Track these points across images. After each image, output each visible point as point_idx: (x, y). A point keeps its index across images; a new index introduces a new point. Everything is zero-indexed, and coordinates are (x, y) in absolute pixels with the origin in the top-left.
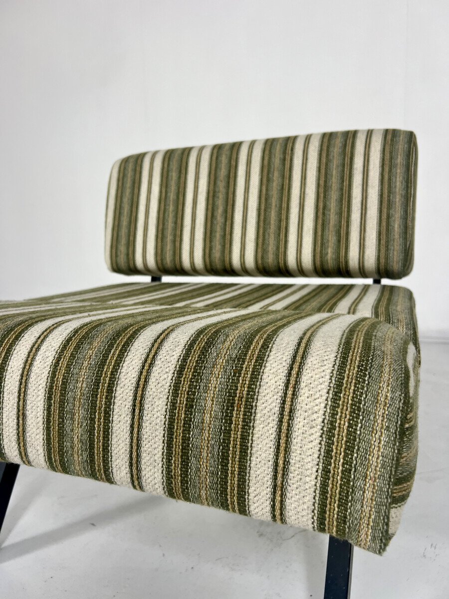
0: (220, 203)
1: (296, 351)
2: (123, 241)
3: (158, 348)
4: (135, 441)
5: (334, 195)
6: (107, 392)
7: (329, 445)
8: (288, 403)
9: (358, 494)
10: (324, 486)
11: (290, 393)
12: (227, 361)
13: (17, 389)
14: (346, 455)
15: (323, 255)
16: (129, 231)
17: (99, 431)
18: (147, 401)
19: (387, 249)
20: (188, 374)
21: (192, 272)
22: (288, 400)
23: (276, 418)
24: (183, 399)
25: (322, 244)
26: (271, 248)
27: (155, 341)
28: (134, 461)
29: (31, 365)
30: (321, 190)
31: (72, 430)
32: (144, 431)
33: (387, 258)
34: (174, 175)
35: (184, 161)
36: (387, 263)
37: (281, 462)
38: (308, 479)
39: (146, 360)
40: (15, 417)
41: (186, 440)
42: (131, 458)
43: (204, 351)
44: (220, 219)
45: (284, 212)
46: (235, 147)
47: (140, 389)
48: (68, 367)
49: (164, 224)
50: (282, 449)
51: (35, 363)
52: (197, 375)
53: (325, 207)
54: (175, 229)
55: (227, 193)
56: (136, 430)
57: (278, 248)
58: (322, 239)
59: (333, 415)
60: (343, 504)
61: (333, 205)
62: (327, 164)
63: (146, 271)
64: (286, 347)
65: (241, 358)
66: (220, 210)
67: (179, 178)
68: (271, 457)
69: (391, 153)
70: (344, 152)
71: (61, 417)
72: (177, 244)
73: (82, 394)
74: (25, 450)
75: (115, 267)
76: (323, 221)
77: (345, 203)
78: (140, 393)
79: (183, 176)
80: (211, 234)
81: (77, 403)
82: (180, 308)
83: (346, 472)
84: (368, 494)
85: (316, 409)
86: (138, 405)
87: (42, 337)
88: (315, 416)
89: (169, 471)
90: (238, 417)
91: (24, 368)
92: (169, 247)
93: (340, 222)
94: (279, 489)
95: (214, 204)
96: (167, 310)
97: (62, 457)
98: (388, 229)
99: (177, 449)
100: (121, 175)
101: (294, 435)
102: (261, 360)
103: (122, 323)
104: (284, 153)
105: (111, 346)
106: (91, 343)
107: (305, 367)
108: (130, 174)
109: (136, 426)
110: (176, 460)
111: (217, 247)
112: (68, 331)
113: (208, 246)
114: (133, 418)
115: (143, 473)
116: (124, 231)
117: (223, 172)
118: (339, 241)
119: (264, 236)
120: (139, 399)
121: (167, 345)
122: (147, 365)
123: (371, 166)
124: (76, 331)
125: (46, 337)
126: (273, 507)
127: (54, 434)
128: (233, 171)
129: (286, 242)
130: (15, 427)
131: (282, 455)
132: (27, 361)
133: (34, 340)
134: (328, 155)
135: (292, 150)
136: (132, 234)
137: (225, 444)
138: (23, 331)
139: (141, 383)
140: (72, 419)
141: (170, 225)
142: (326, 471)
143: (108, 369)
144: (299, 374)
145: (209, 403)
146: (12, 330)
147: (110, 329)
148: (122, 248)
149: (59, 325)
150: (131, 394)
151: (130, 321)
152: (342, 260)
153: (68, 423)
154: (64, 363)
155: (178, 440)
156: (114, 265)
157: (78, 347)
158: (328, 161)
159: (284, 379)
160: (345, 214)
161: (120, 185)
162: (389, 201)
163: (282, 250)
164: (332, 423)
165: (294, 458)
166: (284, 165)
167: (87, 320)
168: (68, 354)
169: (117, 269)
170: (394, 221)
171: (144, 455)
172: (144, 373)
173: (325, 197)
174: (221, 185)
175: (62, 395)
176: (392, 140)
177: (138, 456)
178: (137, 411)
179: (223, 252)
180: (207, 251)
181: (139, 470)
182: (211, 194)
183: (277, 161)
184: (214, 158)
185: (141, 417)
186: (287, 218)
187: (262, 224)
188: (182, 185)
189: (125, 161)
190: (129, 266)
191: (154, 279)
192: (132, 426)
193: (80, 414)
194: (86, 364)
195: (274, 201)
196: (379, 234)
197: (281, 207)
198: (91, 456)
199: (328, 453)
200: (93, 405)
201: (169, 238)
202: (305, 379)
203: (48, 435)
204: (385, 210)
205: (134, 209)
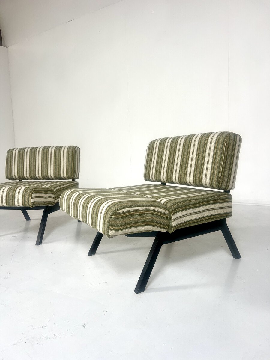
5: (200, 158)
30: (197, 157)
54: (160, 168)
58: (196, 174)
61: (200, 162)
62: (200, 147)
66: (171, 162)
67: (163, 149)
70: (205, 143)
80: (168, 170)
84: (106, 227)
93: (201, 169)
104: (189, 142)
134: (200, 143)
162: (215, 161)
166: (189, 146)
170: (215, 169)
179: (171, 176)
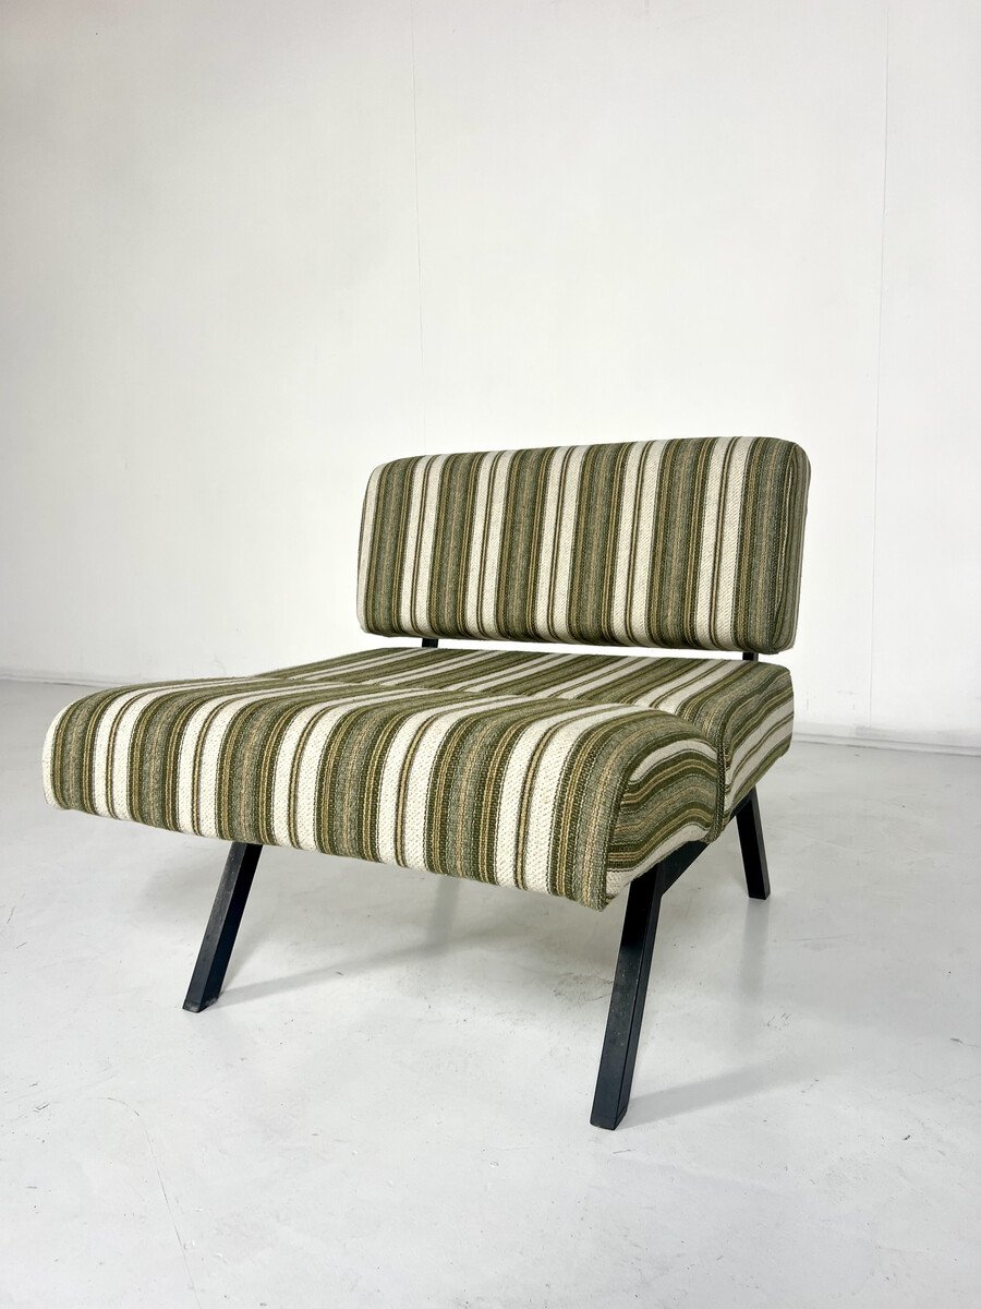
0: (521, 538)
1: (541, 740)
2: (384, 589)
3: (422, 735)
4: (400, 818)
5: (678, 534)
6: (376, 774)
7: (559, 817)
8: (529, 782)
9: (580, 858)
10: (555, 851)
11: (530, 774)
12: (482, 748)
13: (289, 772)
14: (572, 825)
15: (660, 619)
16: (393, 575)
17: (367, 810)
18: (411, 782)
19: (747, 614)
20: (447, 758)
21: (479, 635)
22: (529, 780)
23: (518, 795)
24: (442, 780)
25: (660, 602)
26: (590, 607)
27: (420, 728)
28: (399, 837)
29: (303, 748)
30: (661, 527)
31: (342, 810)
32: (407, 809)
33: (746, 626)
34: (458, 495)
35: (473, 474)
36: (746, 633)
37: (521, 833)
38: (542, 847)
39: (411, 746)
40: (286, 799)
41: (444, 816)
42: (396, 834)
43: (463, 739)
44: (520, 562)
45: (609, 555)
46: (546, 455)
47: (405, 771)
48: (339, 750)
49: (441, 566)
50: (523, 821)
51: (307, 747)
52: (455, 759)
53: (665, 551)
54: (457, 574)
55: (532, 526)
56: (401, 808)
57: (599, 607)
58: (660, 595)
59: (563, 792)
60: (569, 867)
61: (676, 548)
62: (669, 490)
63: (415, 632)
64: (534, 736)
65: (494, 745)
66: (521, 549)
67: (465, 500)
68: (514, 829)
69: (758, 476)
70: (694, 474)
71: (332, 798)
72: (460, 596)
73: (353, 776)
74: (295, 830)
75: (371, 626)
76: (662, 569)
77: (692, 546)
78: (405, 774)
79: (470, 497)
80: (507, 582)
81: (347, 784)
82: (452, 693)
83: (572, 839)
84: (587, 857)
85: (550, 787)
86: (403, 785)
87: (312, 723)
88: (549, 794)
89: (429, 844)
90: (488, 795)
91: (296, 752)
92: (448, 599)
93: (685, 572)
94: (520, 856)
95: (512, 539)
96: (436, 695)
97: (331, 835)
98: (748, 586)
99: (437, 824)
100: (383, 491)
101: (532, 809)
102: (510, 747)
103: (389, 710)
104: (612, 470)
105: (379, 732)
106: (360, 729)
107: (546, 753)
108: (395, 491)
109: (401, 805)
110: (436, 835)
111: (516, 602)
112: (337, 717)
113: (502, 599)
114: (399, 798)
115: (406, 848)
116: (385, 574)
117: (526, 495)
118: (683, 600)
119: (581, 588)
120: (404, 780)
121: (430, 732)
122: (412, 750)
123: (730, 496)
124: (345, 717)
125: (316, 722)
126: (515, 872)
127: (325, 813)
128: (539, 493)
129: (611, 597)
130: (286, 808)
131: (522, 827)
132: (299, 745)
133: (305, 725)
134: (671, 476)
135: (623, 466)
136: (396, 578)
137: (477, 819)
138: (291, 717)
139: (406, 766)
140: (342, 799)
141: (450, 567)
142: (556, 839)
143: (376, 753)
144: (539, 759)
145: (465, 783)
146: (280, 715)
147: (378, 716)
148: (382, 600)
149: (328, 711)
150: (397, 776)
151: (396, 708)
152: (687, 626)
153: (338, 803)
154: (334, 747)
155: (437, 816)
156: (370, 622)
157: (348, 733)
158: (672, 485)
159: (527, 763)
160: (692, 562)
161: (381, 506)
162: (752, 545)
163: (604, 609)
164: (562, 799)
165: (532, 829)
166: (611, 487)
167: (354, 706)
168: (338, 739)
169: (373, 628)
170: (758, 574)
171: (407, 831)
172: (409, 757)
173: (665, 536)
174: (523, 512)
175: (333, 777)
176: (760, 458)
177: (402, 832)
178: (402, 791)
179: (523, 609)
180: (501, 607)
181: (403, 845)
182: (509, 526)
183: (601, 483)
184: (514, 473)
185: (405, 797)
186: (613, 564)
187: (578, 571)
188: (468, 511)
189: (389, 469)
190: (391, 624)
191: (426, 643)
192: (397, 805)
193: (350, 794)
194: (356, 748)
195: (596, 540)
196: (737, 591)
197: (605, 548)
198: (360, 834)
199: (558, 823)
200: (363, 786)
201: (449, 586)
202: (543, 763)
203: (319, 814)
204: (746, 559)
205: (400, 543)
